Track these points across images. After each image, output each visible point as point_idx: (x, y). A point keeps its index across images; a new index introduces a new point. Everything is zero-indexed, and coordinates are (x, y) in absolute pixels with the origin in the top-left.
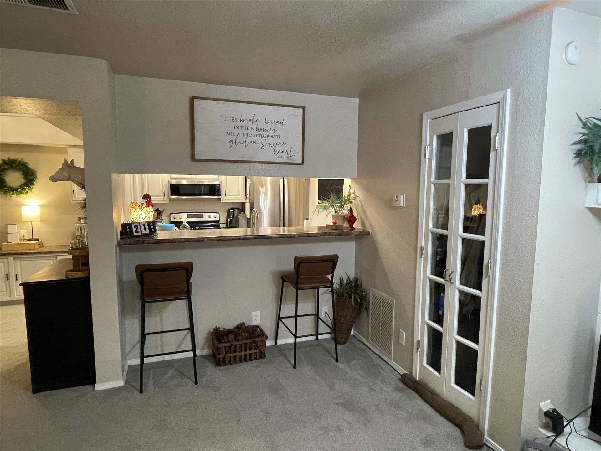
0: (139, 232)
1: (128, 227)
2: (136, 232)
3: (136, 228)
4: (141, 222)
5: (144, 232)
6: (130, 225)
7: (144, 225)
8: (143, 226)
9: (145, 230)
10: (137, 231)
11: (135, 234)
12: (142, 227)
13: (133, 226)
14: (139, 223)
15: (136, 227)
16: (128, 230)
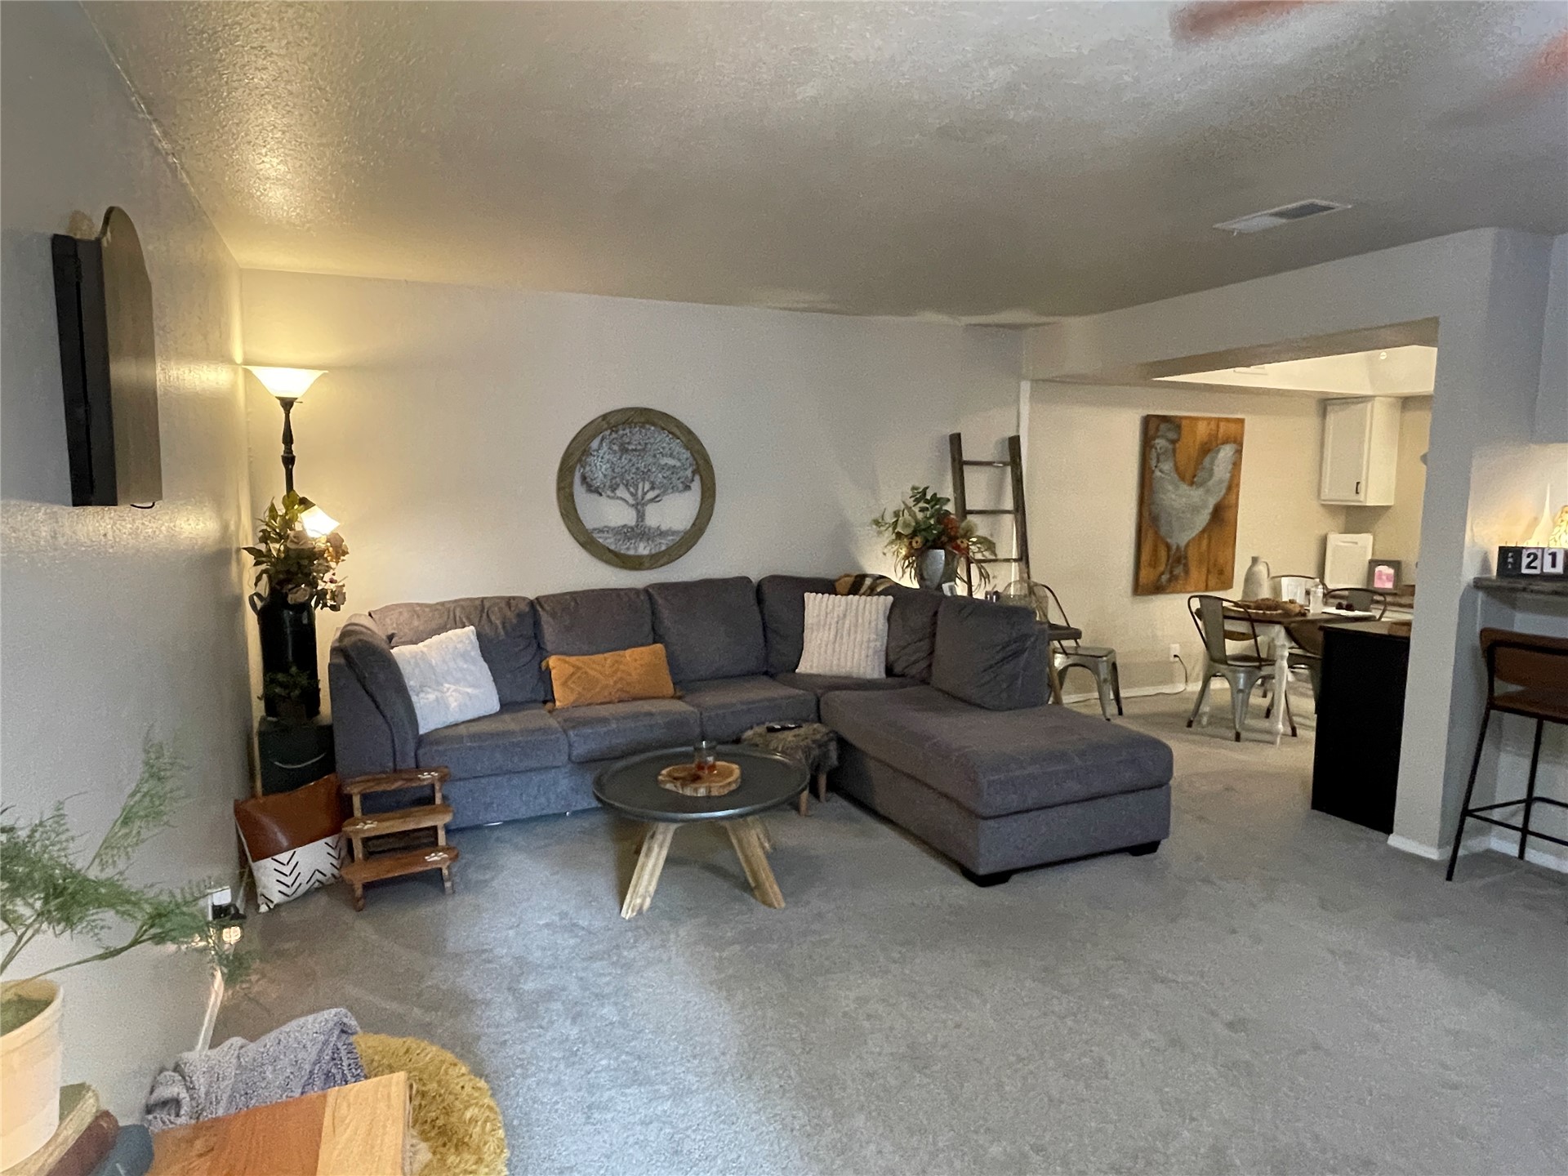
0: (1535, 568)
1: (1510, 554)
2: (1529, 566)
3: (1529, 560)
4: (1549, 548)
5: (1548, 569)
6: (1518, 551)
7: (1554, 555)
8: (1550, 557)
9: (1554, 565)
10: (1532, 565)
11: (1525, 571)
12: (1548, 559)
13: (1525, 553)
14: (1543, 549)
15: (1532, 557)
16: (1510, 560)
